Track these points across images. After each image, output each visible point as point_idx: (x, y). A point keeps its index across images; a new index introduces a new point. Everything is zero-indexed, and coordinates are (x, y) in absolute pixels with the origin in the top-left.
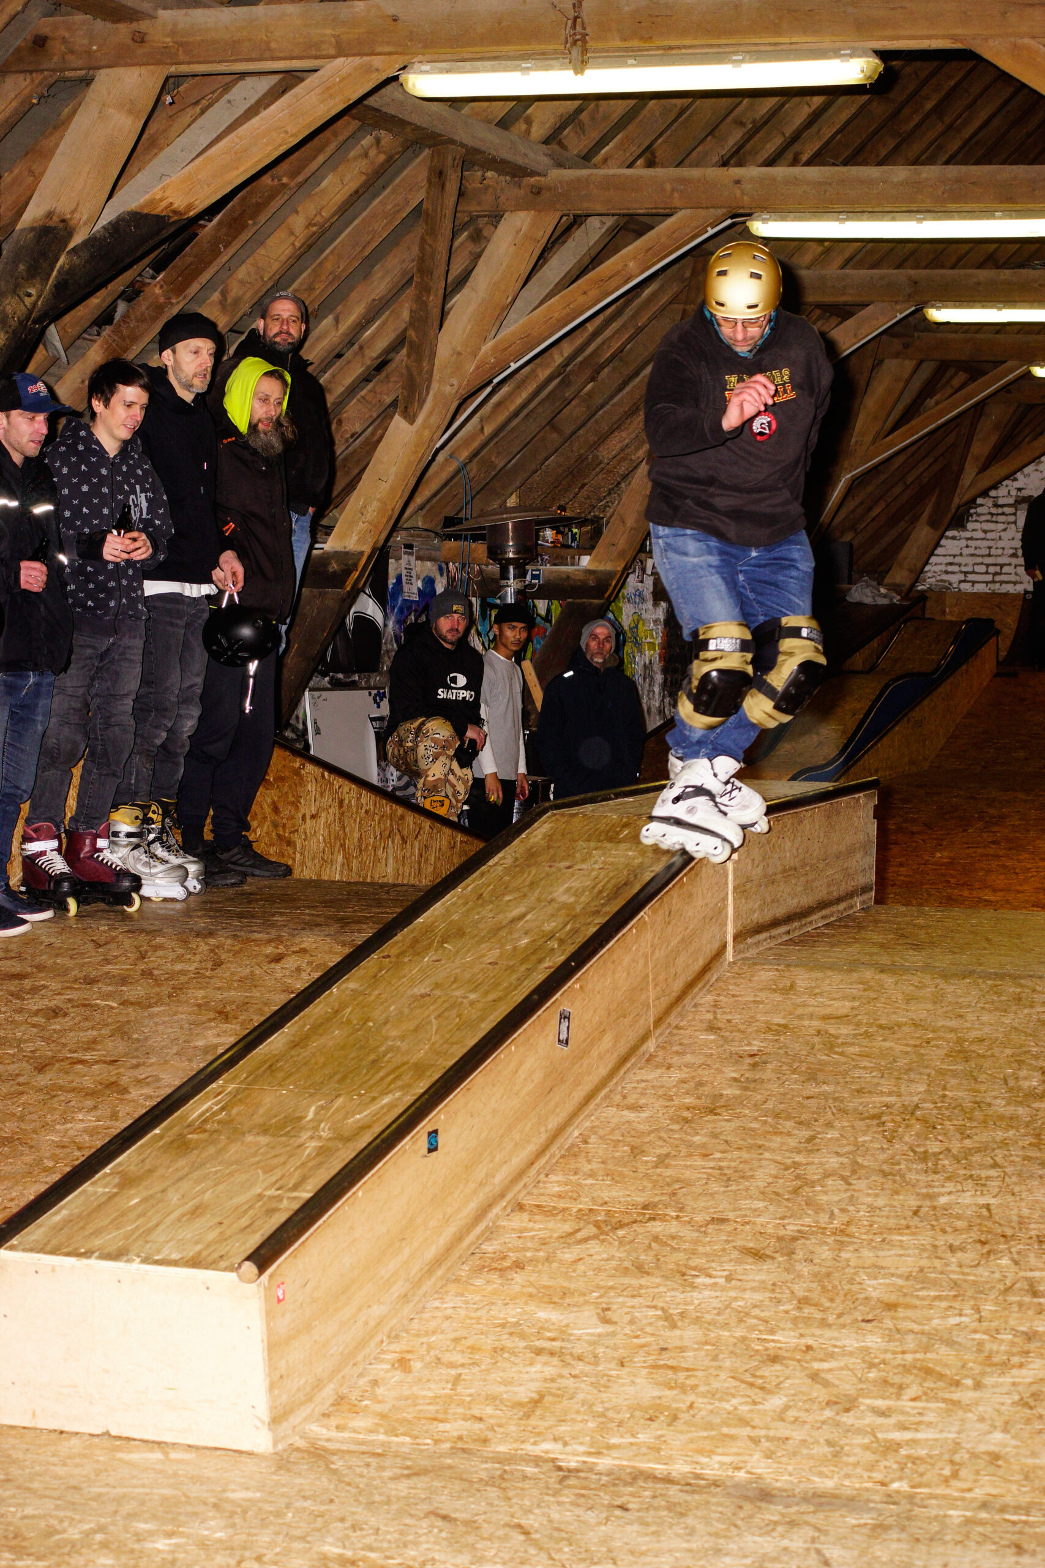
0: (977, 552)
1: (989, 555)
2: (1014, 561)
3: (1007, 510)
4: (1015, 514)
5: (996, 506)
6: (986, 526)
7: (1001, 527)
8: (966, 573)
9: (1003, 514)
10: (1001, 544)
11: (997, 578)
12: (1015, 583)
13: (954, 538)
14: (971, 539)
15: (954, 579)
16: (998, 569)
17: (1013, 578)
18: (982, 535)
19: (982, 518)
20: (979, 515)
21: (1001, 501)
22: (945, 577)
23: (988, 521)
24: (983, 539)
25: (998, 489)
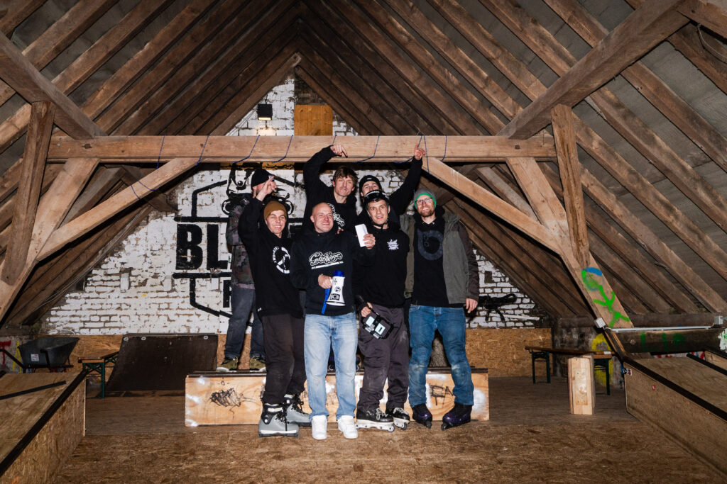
0: (93, 307)
1: (102, 309)
2: (119, 312)
3: (114, 278)
4: (119, 280)
5: (107, 275)
6: (99, 289)
7: (109, 289)
8: (84, 322)
9: (111, 280)
10: (109, 301)
11: (107, 325)
12: (120, 328)
13: (76, 298)
14: (89, 298)
15: (76, 327)
16: (108, 318)
17: (118, 324)
18: (96, 295)
19: (96, 284)
20: (94, 281)
21: (109, 272)
22: (70, 325)
23: (100, 286)
24: (97, 298)
25: (107, 263)
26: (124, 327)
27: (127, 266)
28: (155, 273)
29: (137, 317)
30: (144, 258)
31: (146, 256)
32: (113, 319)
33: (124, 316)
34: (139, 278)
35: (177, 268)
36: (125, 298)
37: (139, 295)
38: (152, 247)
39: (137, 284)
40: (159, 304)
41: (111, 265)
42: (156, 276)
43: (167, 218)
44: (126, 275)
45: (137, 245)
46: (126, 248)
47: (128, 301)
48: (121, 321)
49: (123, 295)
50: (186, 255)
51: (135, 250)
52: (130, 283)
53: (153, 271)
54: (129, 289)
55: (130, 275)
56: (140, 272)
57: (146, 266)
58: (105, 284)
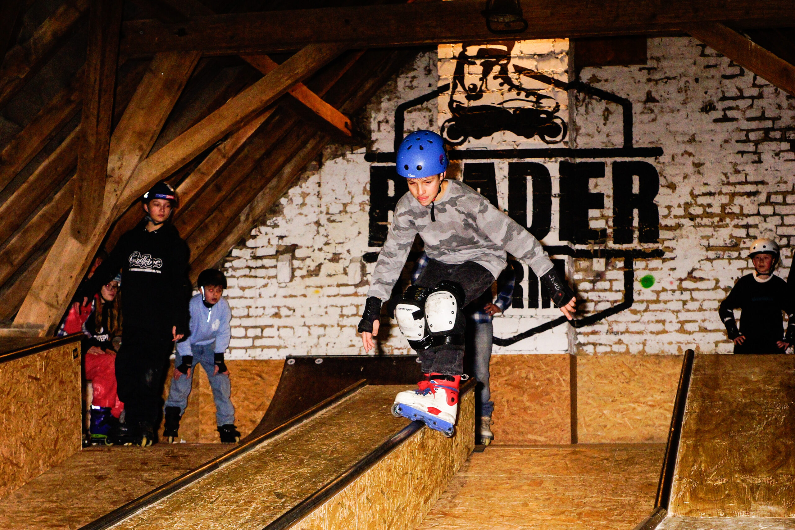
1: (248, 316)
2: (276, 322)
3: (267, 262)
4: (275, 267)
5: (255, 258)
6: (244, 282)
7: (260, 282)
9: (263, 267)
10: (260, 302)
11: (258, 343)
12: (278, 348)
16: (258, 332)
17: (276, 342)
19: (238, 273)
20: (234, 269)
21: (259, 253)
23: (245, 276)
24: (241, 297)
25: (254, 237)
26: (285, 347)
27: (288, 242)
28: (334, 254)
29: (306, 329)
30: (316, 228)
31: (318, 223)
32: (267, 332)
33: (285, 327)
34: (308, 262)
35: (370, 245)
36: (285, 297)
37: (310, 291)
38: (328, 209)
39: (304, 272)
40: (342, 307)
41: (261, 241)
42: (335, 258)
43: (354, 156)
44: (288, 256)
45: (303, 204)
46: (285, 211)
47: (290, 302)
48: (279, 337)
49: (282, 292)
50: (386, 219)
51: (301, 214)
52: (293, 270)
53: (330, 250)
54: (291, 281)
55: (293, 257)
56: (308, 252)
57: (320, 241)
58: (253, 272)
